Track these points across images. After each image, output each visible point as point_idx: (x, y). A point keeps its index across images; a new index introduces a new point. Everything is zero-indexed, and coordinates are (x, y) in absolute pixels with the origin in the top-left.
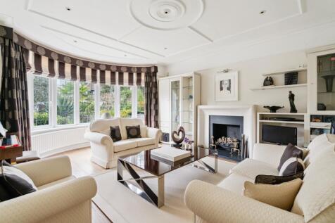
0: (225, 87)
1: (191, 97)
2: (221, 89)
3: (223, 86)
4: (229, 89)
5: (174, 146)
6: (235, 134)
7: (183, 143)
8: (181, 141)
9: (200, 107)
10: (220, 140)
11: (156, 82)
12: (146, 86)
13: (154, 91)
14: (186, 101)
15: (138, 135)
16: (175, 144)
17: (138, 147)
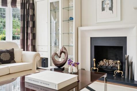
0: (107, 6)
1: (71, 19)
2: (103, 9)
3: (105, 6)
4: (111, 9)
5: (55, 70)
6: (116, 55)
7: (65, 66)
8: (64, 64)
9: (80, 29)
10: (101, 63)
11: (33, 4)
12: (22, 8)
13: (31, 13)
14: (66, 23)
15: (11, 60)
16: (56, 67)
17: (10, 74)
